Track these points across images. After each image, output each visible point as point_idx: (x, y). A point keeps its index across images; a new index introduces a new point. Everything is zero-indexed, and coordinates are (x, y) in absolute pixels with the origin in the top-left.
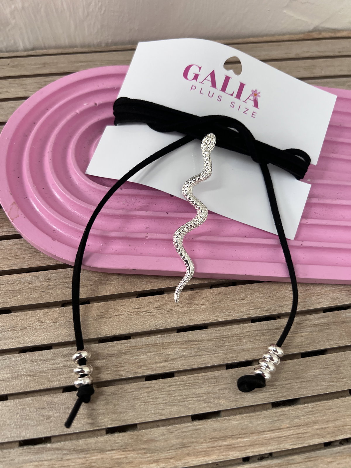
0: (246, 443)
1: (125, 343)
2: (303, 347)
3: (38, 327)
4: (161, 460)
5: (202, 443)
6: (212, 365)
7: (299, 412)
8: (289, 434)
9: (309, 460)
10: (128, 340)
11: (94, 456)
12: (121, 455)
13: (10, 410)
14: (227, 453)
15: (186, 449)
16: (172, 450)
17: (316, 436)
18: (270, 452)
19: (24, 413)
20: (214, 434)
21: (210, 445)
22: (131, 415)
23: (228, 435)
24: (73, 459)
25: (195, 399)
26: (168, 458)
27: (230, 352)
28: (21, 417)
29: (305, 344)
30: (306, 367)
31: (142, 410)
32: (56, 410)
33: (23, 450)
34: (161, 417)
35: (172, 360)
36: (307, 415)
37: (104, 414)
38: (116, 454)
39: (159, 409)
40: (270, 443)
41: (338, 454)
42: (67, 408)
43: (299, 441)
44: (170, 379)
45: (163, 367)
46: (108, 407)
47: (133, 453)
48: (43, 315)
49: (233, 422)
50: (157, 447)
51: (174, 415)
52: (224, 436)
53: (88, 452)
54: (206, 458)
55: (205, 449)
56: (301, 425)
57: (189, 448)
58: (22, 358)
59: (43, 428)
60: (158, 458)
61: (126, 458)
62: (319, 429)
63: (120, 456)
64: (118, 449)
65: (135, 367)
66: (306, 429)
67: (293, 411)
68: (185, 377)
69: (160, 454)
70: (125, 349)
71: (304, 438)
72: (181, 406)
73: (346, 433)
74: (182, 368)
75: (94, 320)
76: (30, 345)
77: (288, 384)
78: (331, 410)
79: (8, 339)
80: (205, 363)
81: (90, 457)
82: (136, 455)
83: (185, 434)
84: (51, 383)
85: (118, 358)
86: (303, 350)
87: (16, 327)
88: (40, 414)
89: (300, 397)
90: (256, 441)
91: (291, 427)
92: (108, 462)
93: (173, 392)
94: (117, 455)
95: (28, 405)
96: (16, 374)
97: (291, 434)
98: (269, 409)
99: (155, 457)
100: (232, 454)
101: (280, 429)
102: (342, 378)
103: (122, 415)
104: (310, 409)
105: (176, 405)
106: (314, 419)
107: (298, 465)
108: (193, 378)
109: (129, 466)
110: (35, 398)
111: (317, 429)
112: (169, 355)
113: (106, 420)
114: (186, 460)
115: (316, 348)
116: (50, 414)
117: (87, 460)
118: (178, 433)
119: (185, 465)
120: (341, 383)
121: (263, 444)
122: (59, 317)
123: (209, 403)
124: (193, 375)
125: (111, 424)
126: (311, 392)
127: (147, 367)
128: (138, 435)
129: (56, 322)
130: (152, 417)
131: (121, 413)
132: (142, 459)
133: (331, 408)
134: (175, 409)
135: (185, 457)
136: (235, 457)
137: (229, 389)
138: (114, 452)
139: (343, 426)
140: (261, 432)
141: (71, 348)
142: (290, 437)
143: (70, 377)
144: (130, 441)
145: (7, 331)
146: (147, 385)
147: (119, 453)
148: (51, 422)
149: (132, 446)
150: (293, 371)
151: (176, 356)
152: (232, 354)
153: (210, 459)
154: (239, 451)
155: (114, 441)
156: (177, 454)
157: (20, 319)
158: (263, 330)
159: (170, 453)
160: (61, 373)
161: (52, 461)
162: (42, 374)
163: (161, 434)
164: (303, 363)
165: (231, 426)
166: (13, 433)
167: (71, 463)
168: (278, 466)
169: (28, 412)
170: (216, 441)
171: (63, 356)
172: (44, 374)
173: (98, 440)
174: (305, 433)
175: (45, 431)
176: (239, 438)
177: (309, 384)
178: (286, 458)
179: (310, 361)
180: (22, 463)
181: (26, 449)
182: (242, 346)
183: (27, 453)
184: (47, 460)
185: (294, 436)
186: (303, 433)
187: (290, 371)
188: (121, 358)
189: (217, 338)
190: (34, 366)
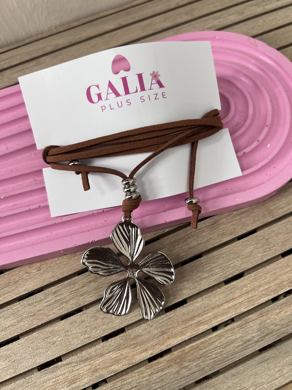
0: (210, 317)
2: (236, 232)
3: (27, 278)
4: (148, 349)
5: (177, 327)
7: (245, 282)
9: (262, 315)
13: (23, 346)
14: (198, 328)
15: (165, 335)
16: (155, 338)
17: (263, 296)
18: (230, 318)
19: (34, 346)
20: (184, 318)
21: (184, 326)
22: (117, 323)
23: (195, 315)
26: (154, 346)
28: (33, 349)
29: (237, 230)
30: (242, 247)
32: (59, 336)
33: (41, 373)
36: (251, 282)
37: (96, 328)
40: (229, 312)
41: (283, 305)
42: (66, 332)
43: (250, 303)
46: (98, 321)
47: (126, 349)
48: (29, 267)
49: (196, 304)
50: (143, 339)
52: (192, 317)
53: (92, 359)
55: (180, 331)
56: (250, 291)
57: (168, 333)
58: (21, 304)
59: (52, 352)
60: (146, 348)
61: (121, 355)
62: (264, 290)
63: (117, 355)
64: (114, 350)
66: (254, 293)
67: (240, 283)
69: (147, 344)
71: (254, 300)
73: (285, 287)
76: (25, 293)
77: (232, 264)
78: (269, 274)
79: (6, 293)
81: (94, 363)
82: (129, 350)
83: (162, 324)
84: (49, 317)
86: (237, 234)
87: (10, 283)
88: (47, 342)
89: (243, 270)
90: (218, 313)
92: (109, 362)
94: (113, 355)
95: (35, 338)
96: (19, 318)
97: (243, 300)
98: (222, 287)
99: (144, 347)
100: (201, 329)
101: (234, 299)
102: (273, 247)
103: (110, 324)
104: (254, 278)
106: (257, 284)
107: (255, 321)
109: (125, 360)
110: (39, 331)
111: (262, 291)
113: (98, 332)
114: (167, 343)
115: (247, 231)
116: (54, 340)
118: (157, 325)
119: (168, 347)
120: (272, 251)
121: (223, 314)
122: (41, 265)
125: (104, 333)
126: (251, 265)
128: (127, 335)
129: (40, 270)
130: (134, 319)
131: (108, 323)
132: (134, 352)
133: (269, 272)
138: (111, 353)
139: (281, 283)
140: (220, 305)
141: (57, 286)
142: (242, 302)
143: (62, 308)
144: (121, 341)
145: (4, 288)
147: (116, 353)
148: (57, 345)
149: (124, 345)
150: (233, 253)
154: (206, 324)
155: (109, 345)
156: (159, 340)
157: (12, 276)
158: (202, 228)
159: (154, 341)
160: (54, 307)
161: (65, 374)
162: (40, 312)
163: (144, 330)
164: (239, 244)
165: (196, 308)
166: (30, 363)
167: (80, 371)
168: (239, 327)
169: (37, 344)
170: (187, 322)
171: (52, 294)
172: (41, 312)
173: (97, 349)
174: (253, 296)
175: (54, 353)
176: (204, 314)
177: (248, 259)
178: (244, 319)
179: (244, 241)
180: (43, 383)
181: (43, 372)
182: (189, 245)
183: (45, 374)
184: (61, 375)
185: (246, 300)
186: (252, 297)
187: (231, 254)
188: (98, 282)
189: (168, 245)
190: (32, 308)
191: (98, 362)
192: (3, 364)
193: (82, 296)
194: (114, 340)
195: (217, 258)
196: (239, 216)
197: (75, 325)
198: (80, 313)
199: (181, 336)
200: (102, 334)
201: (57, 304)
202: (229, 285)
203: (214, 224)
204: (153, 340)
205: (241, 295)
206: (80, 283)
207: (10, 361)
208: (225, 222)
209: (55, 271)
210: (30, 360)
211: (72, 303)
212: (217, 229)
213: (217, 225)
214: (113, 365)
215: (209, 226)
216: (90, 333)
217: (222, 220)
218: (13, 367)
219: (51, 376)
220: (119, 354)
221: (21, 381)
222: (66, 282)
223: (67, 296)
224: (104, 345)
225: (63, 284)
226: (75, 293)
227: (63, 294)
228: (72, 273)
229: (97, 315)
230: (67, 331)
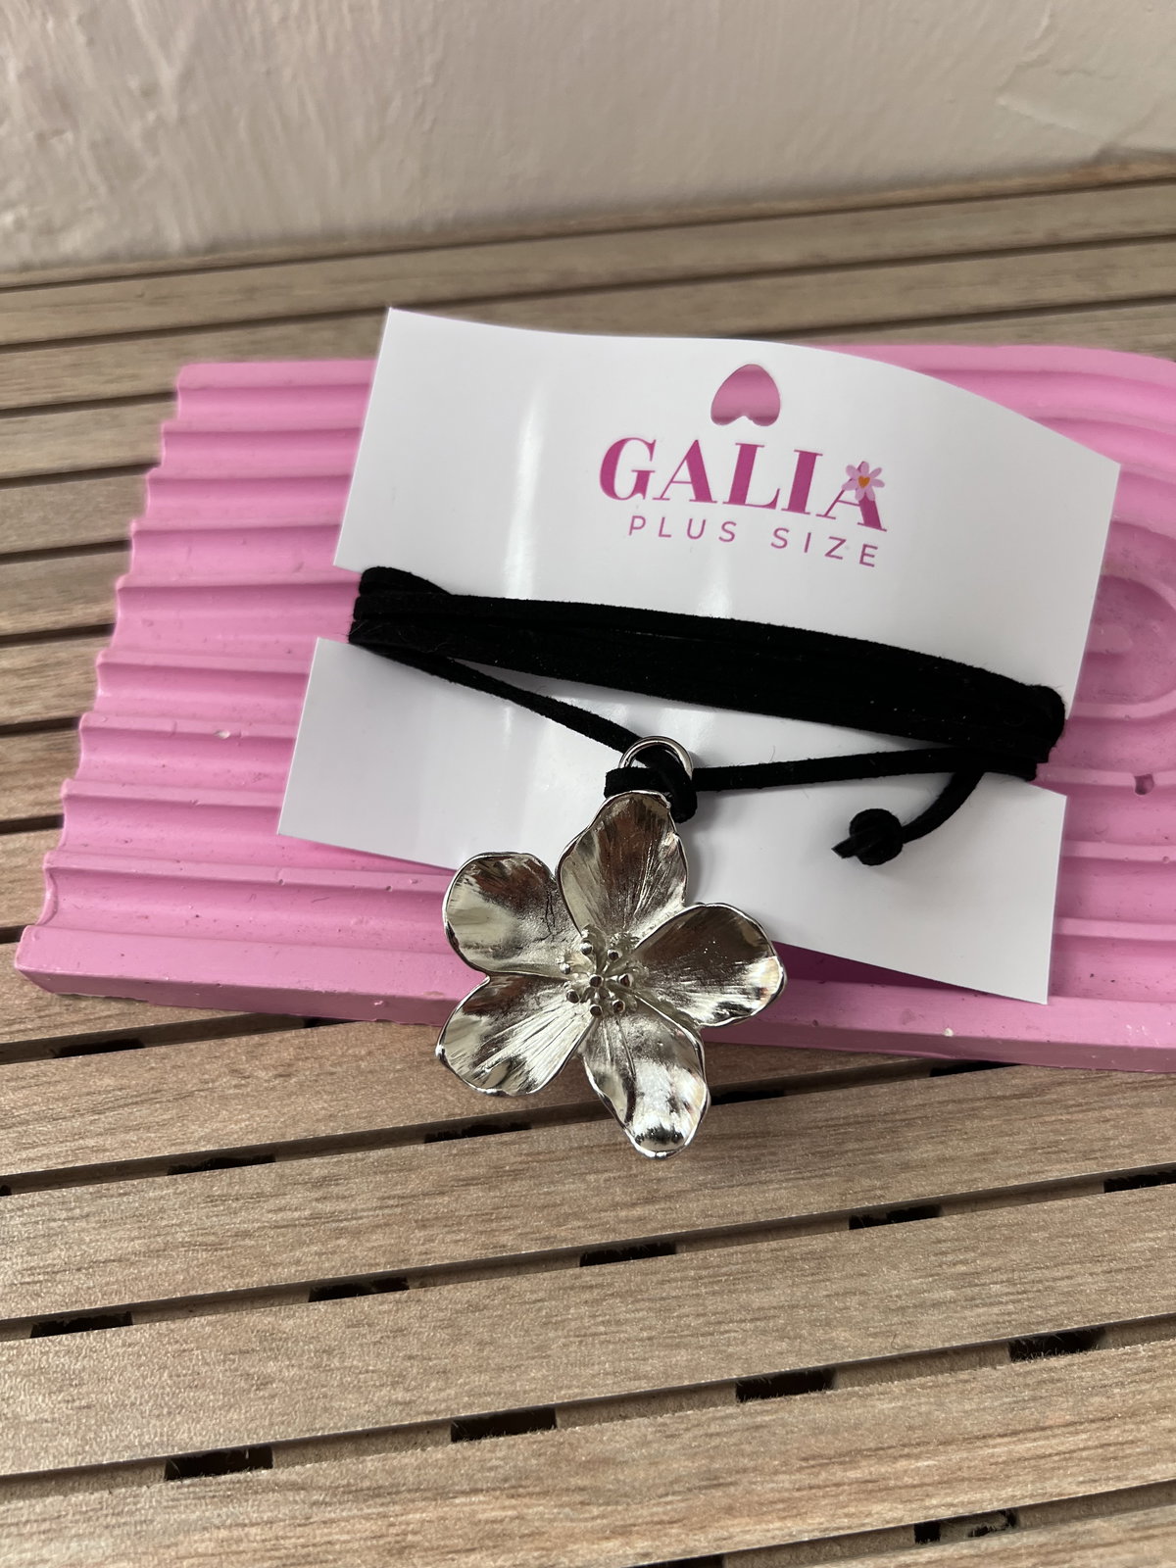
0: (924, 1476)
1: (513, 1143)
2: (1110, 1157)
3: (231, 1091)
4: (637, 1528)
5: (776, 1472)
6: (805, 1213)
7: (1104, 1373)
8: (1072, 1448)
9: (1145, 1533)
10: (523, 1134)
11: (416, 1510)
12: (504, 1508)
13: (139, 1356)
14: (863, 1509)
15: (720, 1494)
16: (674, 1493)
17: (1167, 1454)
18: (1009, 1505)
19: (184, 1368)
20: (816, 1445)
21: (804, 1478)
22: (534, 1378)
23: (863, 1447)
24: (347, 1520)
25: (748, 1326)
26: (661, 1522)
27: (863, 1171)
28: (175, 1378)
29: (1115, 1148)
30: (1123, 1221)
31: (572, 1359)
32: (289, 1359)
33: (178, 1487)
34: (637, 1383)
35: (668, 1197)
36: (1132, 1382)
37: (444, 1372)
38: (485, 1506)
39: (630, 1359)
40: (1008, 1477)
42: (324, 1351)
43: (1107, 1468)
44: (662, 1261)
45: (640, 1219)
46: (458, 1349)
47: (544, 1502)
48: (248, 1053)
49: (878, 1403)
50: (624, 1482)
51: (680, 1377)
52: (851, 1452)
53: (396, 1498)
54: (789, 1523)
55: (786, 1495)
56: (1116, 1416)
57: (732, 1489)
58: (181, 1189)
59: (246, 1418)
60: (629, 1522)
61: (520, 1517)
63: (503, 1514)
64: (494, 1489)
65: (549, 1220)
66: (1132, 1430)
67: (1084, 1370)
68: (714, 1255)
69: (634, 1506)
70: (513, 1160)
71: (1125, 1461)
72: (702, 1347)
74: (702, 1224)
75: (410, 1068)
76: (203, 1149)
77: (1062, 1279)
79: (137, 1128)
80: (780, 1209)
81: (402, 1515)
82: (555, 1511)
83: (716, 1441)
84: (272, 1271)
85: (489, 1190)
87: (160, 1091)
88: (236, 1370)
89: (1107, 1322)
90: (960, 1469)
91: (1081, 1423)
92: (460, 1532)
93: (674, 1303)
94: (489, 1509)
95: (197, 1340)
96: (159, 1239)
97: (1081, 1446)
98: (1001, 1363)
99: (619, 1517)
100: (877, 1513)
101: (1043, 1429)
103: (505, 1376)
104: (1145, 1364)
105: (686, 1346)
106: (1157, 1396)
107: (1110, 1550)
108: (739, 1256)
109: (529, 1546)
110: (219, 1317)
111: (1170, 1431)
112: (659, 1180)
113: (452, 1392)
114: (722, 1528)
115: (1155, 1161)
116: (269, 1371)
117: (392, 1525)
118: (695, 1438)
121: (985, 1479)
122: (299, 1060)
123: (795, 1338)
124: (739, 1248)
125: (470, 1405)
126: (1146, 1306)
127: (583, 1220)
128: (562, 1443)
129: (289, 1076)
130: (607, 1385)
131: (501, 1369)
132: (574, 1525)
134: (682, 1357)
135: (718, 1521)
136: (888, 1522)
137: (863, 1293)
138: (482, 1498)
140: (977, 1438)
141: (335, 1159)
142: (1075, 1455)
143: (334, 1253)
144: (534, 1462)
145: (132, 1103)
146: (588, 1279)
147: (498, 1504)
148: (273, 1397)
149: (540, 1479)
150: (1079, 1235)
151: (681, 1186)
152: (869, 1177)
153: (805, 1527)
154: (902, 1502)
155: (480, 1461)
156: (691, 1507)
157: (174, 1067)
158: (972, 1100)
159: (667, 1503)
160: (304, 1237)
161: (274, 1526)
162: (244, 1240)
163: (637, 1443)
164: (1113, 1209)
165: (874, 1416)
166: (149, 1432)
167: (337, 1533)
168: (1039, 1554)
169: (196, 1364)
170: (821, 1465)
171: (309, 1185)
172: (249, 1242)
173: (426, 1460)
174: (1126, 1443)
175: (252, 1426)
176: (901, 1456)
177: (1136, 1278)
178: (1066, 1529)
179: (1136, 1203)
180: (177, 1534)
181: (189, 1486)
182: (903, 1153)
183: (194, 1499)
184: (258, 1524)
185: (1093, 1451)
186: (1122, 1444)
187: (1067, 1237)
188: (500, 1189)
189: (817, 1127)
190: (217, 1216)
191: (418, 1516)
192: (44, 1405)
193: (424, 1226)
194: (504, 1448)
195: (1008, 1239)
196: (1134, 1093)
197: (364, 1336)
198: (397, 1295)
199: (785, 1518)
200: (464, 1407)
201: (318, 1231)
202: (1035, 1367)
203: (1023, 1096)
204: (663, 1500)
205: (1076, 1423)
206: (431, 1173)
207: (74, 1400)
208: (1072, 1102)
209: (344, 1095)
210: (153, 1422)
211: (376, 1244)
212: (1034, 1120)
213: (1034, 1104)
214: (473, 1550)
215: (1004, 1097)
216: (415, 1388)
217: (1059, 1089)
218: (79, 1427)
219: (215, 1513)
220: (510, 1513)
221: (93, 1497)
222: (375, 1155)
223: (363, 1210)
224: (459, 1456)
225: (363, 1159)
226: (397, 1206)
227: (352, 1196)
228: (409, 1123)
229: (462, 1320)
230: (329, 1352)
